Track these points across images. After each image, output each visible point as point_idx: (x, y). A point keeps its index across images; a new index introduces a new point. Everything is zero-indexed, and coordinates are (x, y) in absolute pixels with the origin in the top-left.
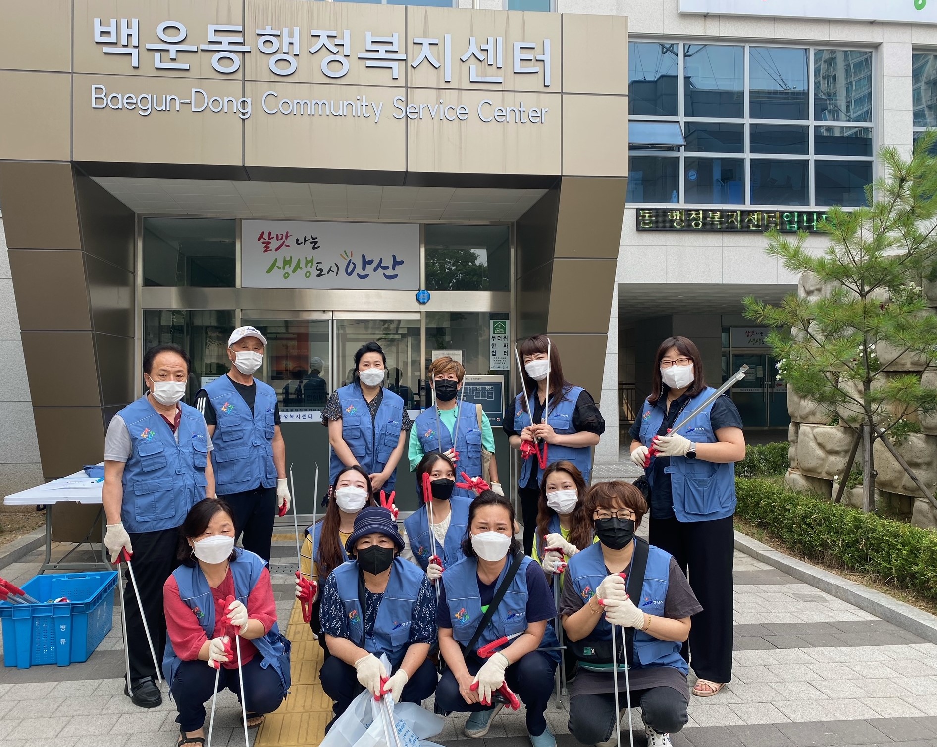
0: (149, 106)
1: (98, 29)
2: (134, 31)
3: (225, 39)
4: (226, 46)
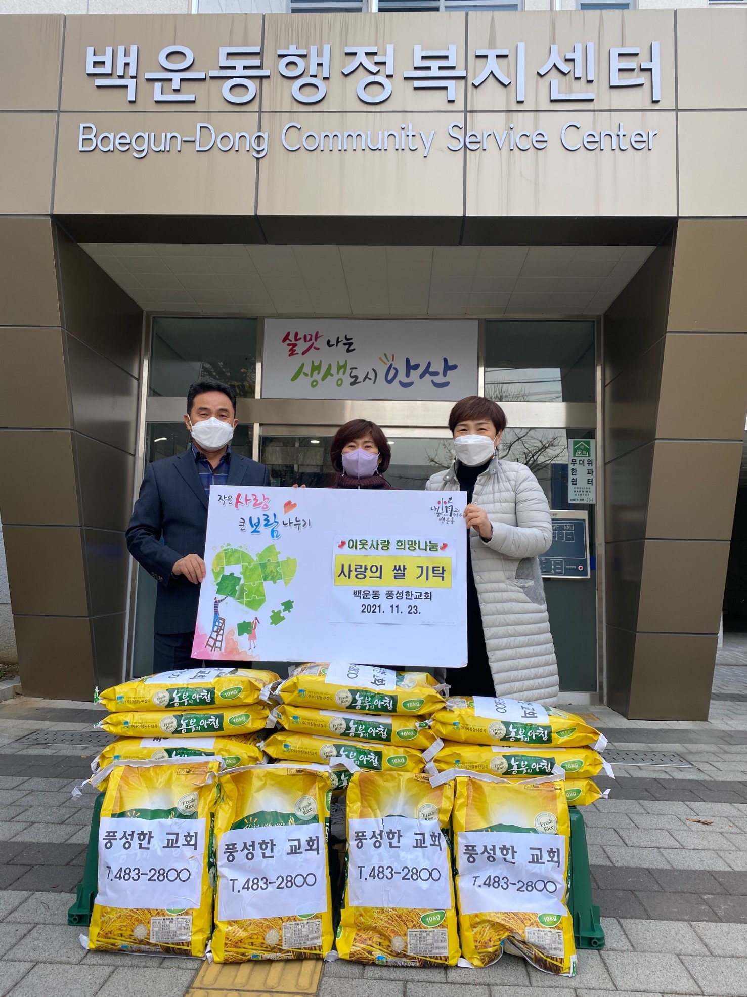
0: (145, 147)
1: (91, 58)
2: (132, 60)
3: (239, 63)
4: (240, 71)
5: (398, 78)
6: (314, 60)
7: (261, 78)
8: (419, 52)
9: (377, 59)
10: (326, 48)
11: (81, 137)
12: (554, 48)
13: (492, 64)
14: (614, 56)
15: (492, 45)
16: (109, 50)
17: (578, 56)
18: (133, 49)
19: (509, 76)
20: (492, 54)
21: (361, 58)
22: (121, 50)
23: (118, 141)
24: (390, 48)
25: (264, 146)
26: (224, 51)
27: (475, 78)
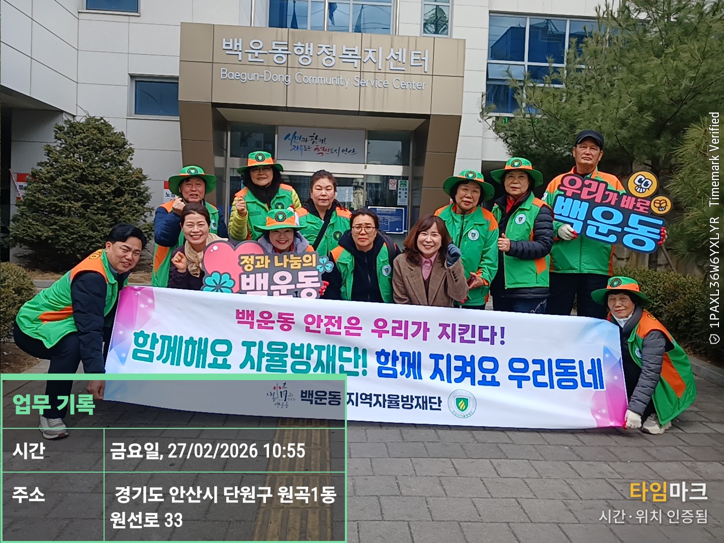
0: (246, 78)
1: (225, 43)
2: (240, 44)
3: (280, 48)
4: (280, 51)
5: (337, 58)
6: (307, 49)
7: (288, 54)
8: (345, 48)
9: (330, 50)
10: (312, 44)
11: (222, 73)
12: (392, 49)
13: (370, 55)
14: (412, 54)
15: (371, 48)
16: (231, 40)
17: (400, 53)
18: (240, 40)
19: (376, 59)
20: (370, 50)
21: (324, 49)
22: (236, 40)
23: (236, 75)
24: (334, 46)
25: (289, 81)
26: (274, 43)
27: (364, 59)
